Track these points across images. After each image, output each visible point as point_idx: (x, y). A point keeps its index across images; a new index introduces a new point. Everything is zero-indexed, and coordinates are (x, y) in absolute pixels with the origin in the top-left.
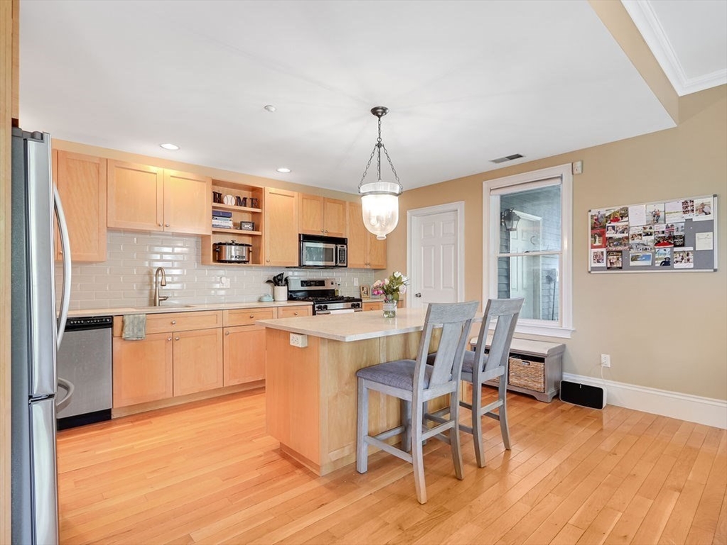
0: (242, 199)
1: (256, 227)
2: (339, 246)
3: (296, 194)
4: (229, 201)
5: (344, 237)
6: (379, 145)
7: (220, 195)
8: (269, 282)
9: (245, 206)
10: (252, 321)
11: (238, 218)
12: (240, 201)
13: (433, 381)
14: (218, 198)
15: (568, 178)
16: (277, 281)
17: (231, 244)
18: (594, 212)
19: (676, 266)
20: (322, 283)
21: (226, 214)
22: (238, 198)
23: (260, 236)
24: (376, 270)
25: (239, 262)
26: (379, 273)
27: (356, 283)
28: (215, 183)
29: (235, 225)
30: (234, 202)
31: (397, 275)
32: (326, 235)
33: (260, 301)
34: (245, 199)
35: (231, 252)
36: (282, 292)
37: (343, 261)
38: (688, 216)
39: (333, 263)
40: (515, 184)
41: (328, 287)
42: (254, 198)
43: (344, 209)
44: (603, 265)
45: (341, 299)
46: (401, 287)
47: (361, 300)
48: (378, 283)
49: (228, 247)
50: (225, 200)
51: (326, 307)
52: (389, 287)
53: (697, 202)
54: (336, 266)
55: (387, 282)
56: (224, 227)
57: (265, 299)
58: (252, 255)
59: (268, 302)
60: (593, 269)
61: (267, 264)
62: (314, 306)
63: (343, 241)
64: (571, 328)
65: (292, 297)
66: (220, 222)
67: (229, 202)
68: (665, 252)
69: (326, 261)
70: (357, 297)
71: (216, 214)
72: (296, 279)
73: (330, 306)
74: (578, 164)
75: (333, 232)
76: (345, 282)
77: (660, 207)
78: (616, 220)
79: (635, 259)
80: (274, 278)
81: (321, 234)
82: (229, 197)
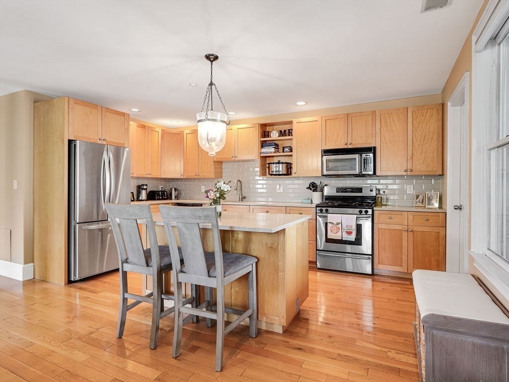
0: (283, 132)
3: (319, 118)
5: (372, 146)
7: (268, 132)
9: (285, 136)
14: (265, 134)
21: (271, 144)
22: (281, 131)
23: (292, 155)
30: (277, 134)
32: (349, 147)
34: (285, 131)
37: (368, 169)
41: (366, 193)
50: (272, 135)
61: (295, 175)
66: (267, 150)
67: (274, 135)
71: (264, 145)
75: (359, 143)
82: (274, 132)
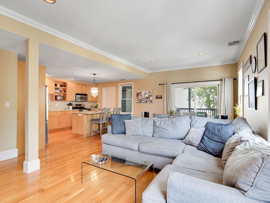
1: (65, 92)
2: (85, 96)
3: (75, 84)
4: (59, 86)
5: (86, 94)
6: (94, 80)
7: (56, 84)
8: (67, 105)
9: (62, 87)
10: (65, 114)
11: (60, 89)
12: (61, 86)
13: (103, 120)
14: (56, 85)
15: (133, 85)
16: (70, 104)
17: (59, 96)
18: (137, 92)
19: (148, 102)
20: (81, 105)
21: (58, 89)
23: (66, 94)
24: (95, 102)
25: (60, 100)
26: (96, 102)
27: (90, 105)
28: (55, 81)
29: (60, 91)
31: (98, 104)
32: (82, 93)
33: (65, 109)
34: (62, 85)
35: (59, 98)
36: (71, 107)
37: (86, 100)
38: (149, 94)
39: (84, 100)
40: (125, 84)
41: (82, 106)
42: (64, 85)
43: (87, 87)
44: (138, 102)
45: (86, 109)
46: (98, 106)
47: (91, 109)
48: (94, 105)
49: (58, 97)
50: (58, 85)
51: (82, 111)
52: (96, 106)
53: (150, 92)
54: (85, 101)
55: (96, 105)
56: (57, 92)
57: (67, 109)
58: (64, 98)
59: (67, 110)
60: (137, 102)
61: (68, 101)
62: (79, 110)
63: (86, 95)
64: (133, 114)
65: (73, 108)
66: (57, 91)
68: (146, 100)
69: (81, 100)
70: (90, 108)
71: (56, 89)
72: (74, 104)
73: (83, 110)
74: (135, 82)
75: (84, 93)
76: (87, 105)
77: (146, 92)
78: (140, 94)
79: (143, 101)
80: (69, 104)
81: (81, 93)
82: (59, 85)
